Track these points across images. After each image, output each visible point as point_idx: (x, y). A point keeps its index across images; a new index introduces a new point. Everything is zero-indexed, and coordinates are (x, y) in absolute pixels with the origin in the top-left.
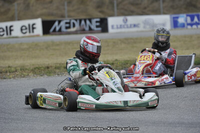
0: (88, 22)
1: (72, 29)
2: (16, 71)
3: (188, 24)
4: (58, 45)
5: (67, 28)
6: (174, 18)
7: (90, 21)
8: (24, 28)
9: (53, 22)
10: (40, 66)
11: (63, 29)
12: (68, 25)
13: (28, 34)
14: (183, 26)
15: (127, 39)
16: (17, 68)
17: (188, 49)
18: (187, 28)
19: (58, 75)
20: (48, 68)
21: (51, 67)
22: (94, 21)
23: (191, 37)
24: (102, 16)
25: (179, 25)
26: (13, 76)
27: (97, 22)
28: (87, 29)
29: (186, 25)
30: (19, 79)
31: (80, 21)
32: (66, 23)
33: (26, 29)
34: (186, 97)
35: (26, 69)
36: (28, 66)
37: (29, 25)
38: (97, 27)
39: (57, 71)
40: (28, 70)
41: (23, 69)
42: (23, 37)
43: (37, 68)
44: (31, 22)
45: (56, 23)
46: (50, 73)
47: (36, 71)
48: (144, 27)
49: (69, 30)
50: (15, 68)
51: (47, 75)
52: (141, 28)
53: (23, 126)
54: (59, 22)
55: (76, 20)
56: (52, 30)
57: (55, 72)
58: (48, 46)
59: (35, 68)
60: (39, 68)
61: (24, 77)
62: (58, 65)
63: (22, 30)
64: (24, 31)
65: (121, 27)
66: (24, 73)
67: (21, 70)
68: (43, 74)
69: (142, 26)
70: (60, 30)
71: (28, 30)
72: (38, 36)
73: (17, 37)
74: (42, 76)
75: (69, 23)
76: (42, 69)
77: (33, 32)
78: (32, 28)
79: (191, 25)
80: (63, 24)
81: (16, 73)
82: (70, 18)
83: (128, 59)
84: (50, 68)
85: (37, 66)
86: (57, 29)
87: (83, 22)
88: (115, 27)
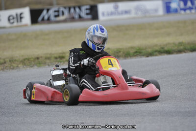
0: (77, 10)
1: (61, 18)
2: (5, 63)
3: (181, 9)
4: (47, 34)
5: (56, 16)
6: (166, 3)
7: (80, 8)
8: (11, 18)
9: (41, 11)
10: (30, 57)
11: (52, 18)
12: (56, 14)
13: (15, 24)
14: (176, 11)
15: (118, 26)
16: (6, 60)
17: (182, 35)
18: (180, 13)
19: (49, 65)
20: (38, 58)
21: (41, 57)
22: (84, 8)
23: (185, 22)
24: (92, 3)
25: (172, 10)
26: (2, 68)
27: (87, 9)
28: (77, 17)
29: (179, 10)
30: (8, 70)
31: (70, 9)
32: (55, 11)
33: (13, 18)
34: (181, 85)
35: (15, 60)
36: (17, 57)
37: (17, 15)
38: (87, 14)
39: (48, 61)
40: (18, 61)
41: (12, 60)
42: (11, 27)
43: (26, 59)
44: (19, 11)
45: (45, 12)
46: (40, 64)
47: (25, 62)
48: (136, 13)
49: (58, 19)
50: (4, 59)
51: (37, 66)
52: (133, 15)
53: (15, 120)
54: (48, 10)
55: (65, 8)
56: (40, 19)
57: (45, 63)
58: (37, 36)
59: (25, 60)
60: (28, 59)
61: (13, 69)
62: (48, 56)
63: (9, 20)
64: (12, 21)
65: (112, 14)
66: (14, 65)
67: (10, 61)
68: (33, 65)
69: (133, 12)
70: (49, 19)
71: (15, 20)
72: (26, 25)
73: (4, 28)
74: (32, 67)
75: (58, 11)
76: (32, 60)
77: (21, 21)
78: (20, 17)
79: (185, 10)
80: (51, 12)
81: (6, 65)
82: (59, 6)
83: (121, 47)
84: (41, 59)
85: (27, 57)
86: (46, 17)
87: (72, 10)
88: (106, 14)
